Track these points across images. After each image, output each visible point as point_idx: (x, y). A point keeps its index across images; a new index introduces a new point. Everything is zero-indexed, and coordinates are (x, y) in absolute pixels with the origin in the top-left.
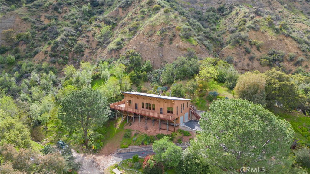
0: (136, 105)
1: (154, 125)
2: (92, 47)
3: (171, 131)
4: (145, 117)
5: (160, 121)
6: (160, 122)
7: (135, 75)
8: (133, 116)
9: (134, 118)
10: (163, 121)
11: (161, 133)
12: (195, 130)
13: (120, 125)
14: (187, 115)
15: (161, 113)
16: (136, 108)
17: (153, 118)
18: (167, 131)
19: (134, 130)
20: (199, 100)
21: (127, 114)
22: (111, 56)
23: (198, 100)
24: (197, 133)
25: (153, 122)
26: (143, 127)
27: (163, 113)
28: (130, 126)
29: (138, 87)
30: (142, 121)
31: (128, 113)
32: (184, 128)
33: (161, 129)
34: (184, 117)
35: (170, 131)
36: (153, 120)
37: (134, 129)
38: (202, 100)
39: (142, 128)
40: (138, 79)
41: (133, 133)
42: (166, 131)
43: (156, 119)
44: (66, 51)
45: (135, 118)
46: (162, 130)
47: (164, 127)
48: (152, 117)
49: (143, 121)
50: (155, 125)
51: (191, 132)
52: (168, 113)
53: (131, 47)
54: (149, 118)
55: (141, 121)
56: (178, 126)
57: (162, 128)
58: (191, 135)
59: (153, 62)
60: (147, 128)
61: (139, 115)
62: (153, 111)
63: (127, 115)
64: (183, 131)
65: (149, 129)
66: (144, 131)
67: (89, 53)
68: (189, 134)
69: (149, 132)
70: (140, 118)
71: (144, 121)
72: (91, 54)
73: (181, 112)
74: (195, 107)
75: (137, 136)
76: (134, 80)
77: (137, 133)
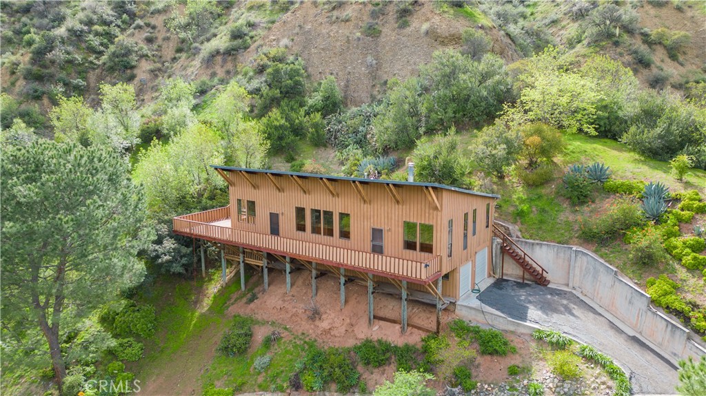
0: (274, 219)
1: (346, 302)
2: (161, 57)
3: (419, 328)
4: (307, 266)
5: (370, 284)
6: (371, 290)
7: (283, 122)
8: (263, 263)
9: (266, 271)
10: (385, 285)
11: (375, 337)
12: (528, 324)
13: (215, 297)
14: (483, 257)
15: (377, 250)
16: (275, 230)
17: (342, 271)
18: (403, 328)
19: (265, 323)
20: (530, 200)
21: (241, 255)
22: (209, 72)
23: (522, 201)
24: (540, 339)
25: (343, 287)
26: (300, 308)
27: (385, 250)
28: (252, 305)
29: (293, 163)
30: (300, 282)
31: (244, 253)
32: (480, 317)
33: (375, 317)
34: (474, 266)
35: (415, 330)
36: (343, 280)
37: (265, 317)
38: (540, 197)
39: (295, 315)
40: (292, 137)
41: (260, 334)
42: (398, 327)
43: (353, 278)
44: (79, 65)
45: (270, 270)
46: (382, 323)
47: (390, 308)
48: (338, 267)
49: (304, 283)
50: (352, 302)
51: (513, 338)
52: (408, 251)
53: (274, 43)
54: (325, 272)
55: (292, 285)
56: (451, 308)
57: (381, 314)
58: (514, 351)
59: (347, 86)
60: (315, 315)
61: (288, 259)
62: (343, 241)
63: (241, 261)
64: (477, 331)
65: (324, 316)
66: (306, 326)
67: (152, 71)
68: (505, 344)
69: (327, 332)
70: (288, 270)
71: (307, 282)
72: (157, 76)
73: (465, 247)
74: (514, 229)
75: (277, 348)
76: (280, 138)
77: (274, 334)
